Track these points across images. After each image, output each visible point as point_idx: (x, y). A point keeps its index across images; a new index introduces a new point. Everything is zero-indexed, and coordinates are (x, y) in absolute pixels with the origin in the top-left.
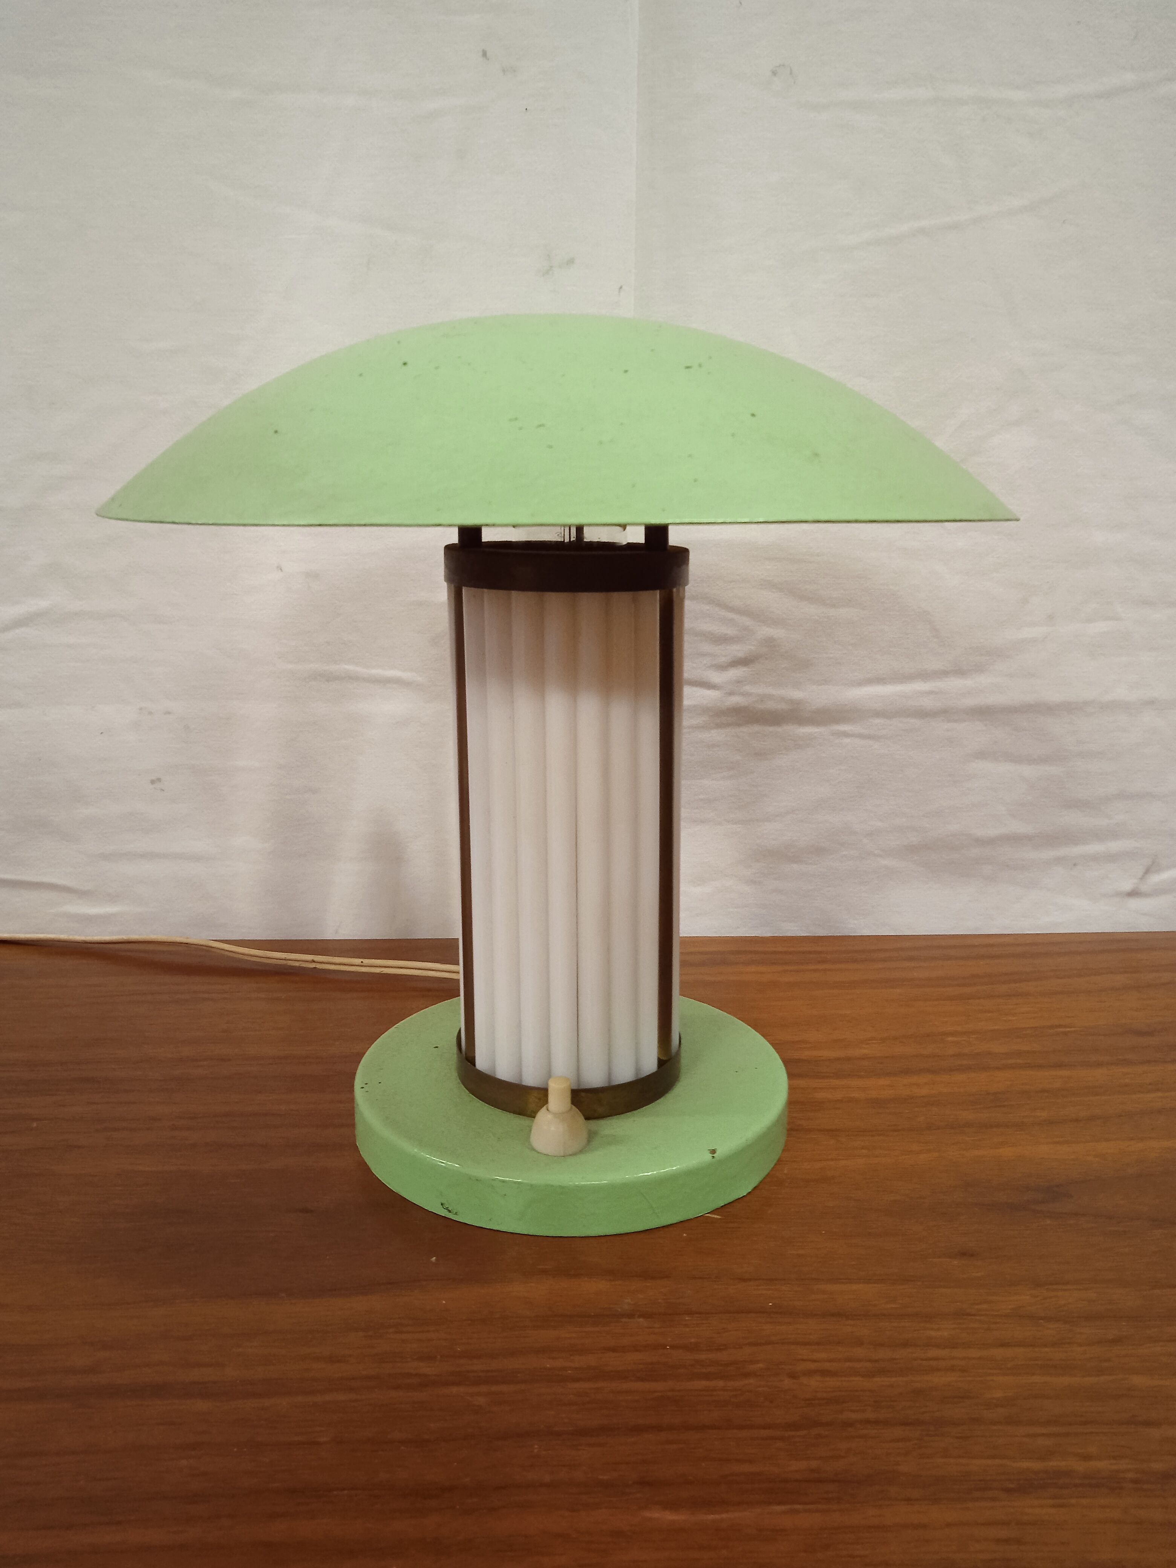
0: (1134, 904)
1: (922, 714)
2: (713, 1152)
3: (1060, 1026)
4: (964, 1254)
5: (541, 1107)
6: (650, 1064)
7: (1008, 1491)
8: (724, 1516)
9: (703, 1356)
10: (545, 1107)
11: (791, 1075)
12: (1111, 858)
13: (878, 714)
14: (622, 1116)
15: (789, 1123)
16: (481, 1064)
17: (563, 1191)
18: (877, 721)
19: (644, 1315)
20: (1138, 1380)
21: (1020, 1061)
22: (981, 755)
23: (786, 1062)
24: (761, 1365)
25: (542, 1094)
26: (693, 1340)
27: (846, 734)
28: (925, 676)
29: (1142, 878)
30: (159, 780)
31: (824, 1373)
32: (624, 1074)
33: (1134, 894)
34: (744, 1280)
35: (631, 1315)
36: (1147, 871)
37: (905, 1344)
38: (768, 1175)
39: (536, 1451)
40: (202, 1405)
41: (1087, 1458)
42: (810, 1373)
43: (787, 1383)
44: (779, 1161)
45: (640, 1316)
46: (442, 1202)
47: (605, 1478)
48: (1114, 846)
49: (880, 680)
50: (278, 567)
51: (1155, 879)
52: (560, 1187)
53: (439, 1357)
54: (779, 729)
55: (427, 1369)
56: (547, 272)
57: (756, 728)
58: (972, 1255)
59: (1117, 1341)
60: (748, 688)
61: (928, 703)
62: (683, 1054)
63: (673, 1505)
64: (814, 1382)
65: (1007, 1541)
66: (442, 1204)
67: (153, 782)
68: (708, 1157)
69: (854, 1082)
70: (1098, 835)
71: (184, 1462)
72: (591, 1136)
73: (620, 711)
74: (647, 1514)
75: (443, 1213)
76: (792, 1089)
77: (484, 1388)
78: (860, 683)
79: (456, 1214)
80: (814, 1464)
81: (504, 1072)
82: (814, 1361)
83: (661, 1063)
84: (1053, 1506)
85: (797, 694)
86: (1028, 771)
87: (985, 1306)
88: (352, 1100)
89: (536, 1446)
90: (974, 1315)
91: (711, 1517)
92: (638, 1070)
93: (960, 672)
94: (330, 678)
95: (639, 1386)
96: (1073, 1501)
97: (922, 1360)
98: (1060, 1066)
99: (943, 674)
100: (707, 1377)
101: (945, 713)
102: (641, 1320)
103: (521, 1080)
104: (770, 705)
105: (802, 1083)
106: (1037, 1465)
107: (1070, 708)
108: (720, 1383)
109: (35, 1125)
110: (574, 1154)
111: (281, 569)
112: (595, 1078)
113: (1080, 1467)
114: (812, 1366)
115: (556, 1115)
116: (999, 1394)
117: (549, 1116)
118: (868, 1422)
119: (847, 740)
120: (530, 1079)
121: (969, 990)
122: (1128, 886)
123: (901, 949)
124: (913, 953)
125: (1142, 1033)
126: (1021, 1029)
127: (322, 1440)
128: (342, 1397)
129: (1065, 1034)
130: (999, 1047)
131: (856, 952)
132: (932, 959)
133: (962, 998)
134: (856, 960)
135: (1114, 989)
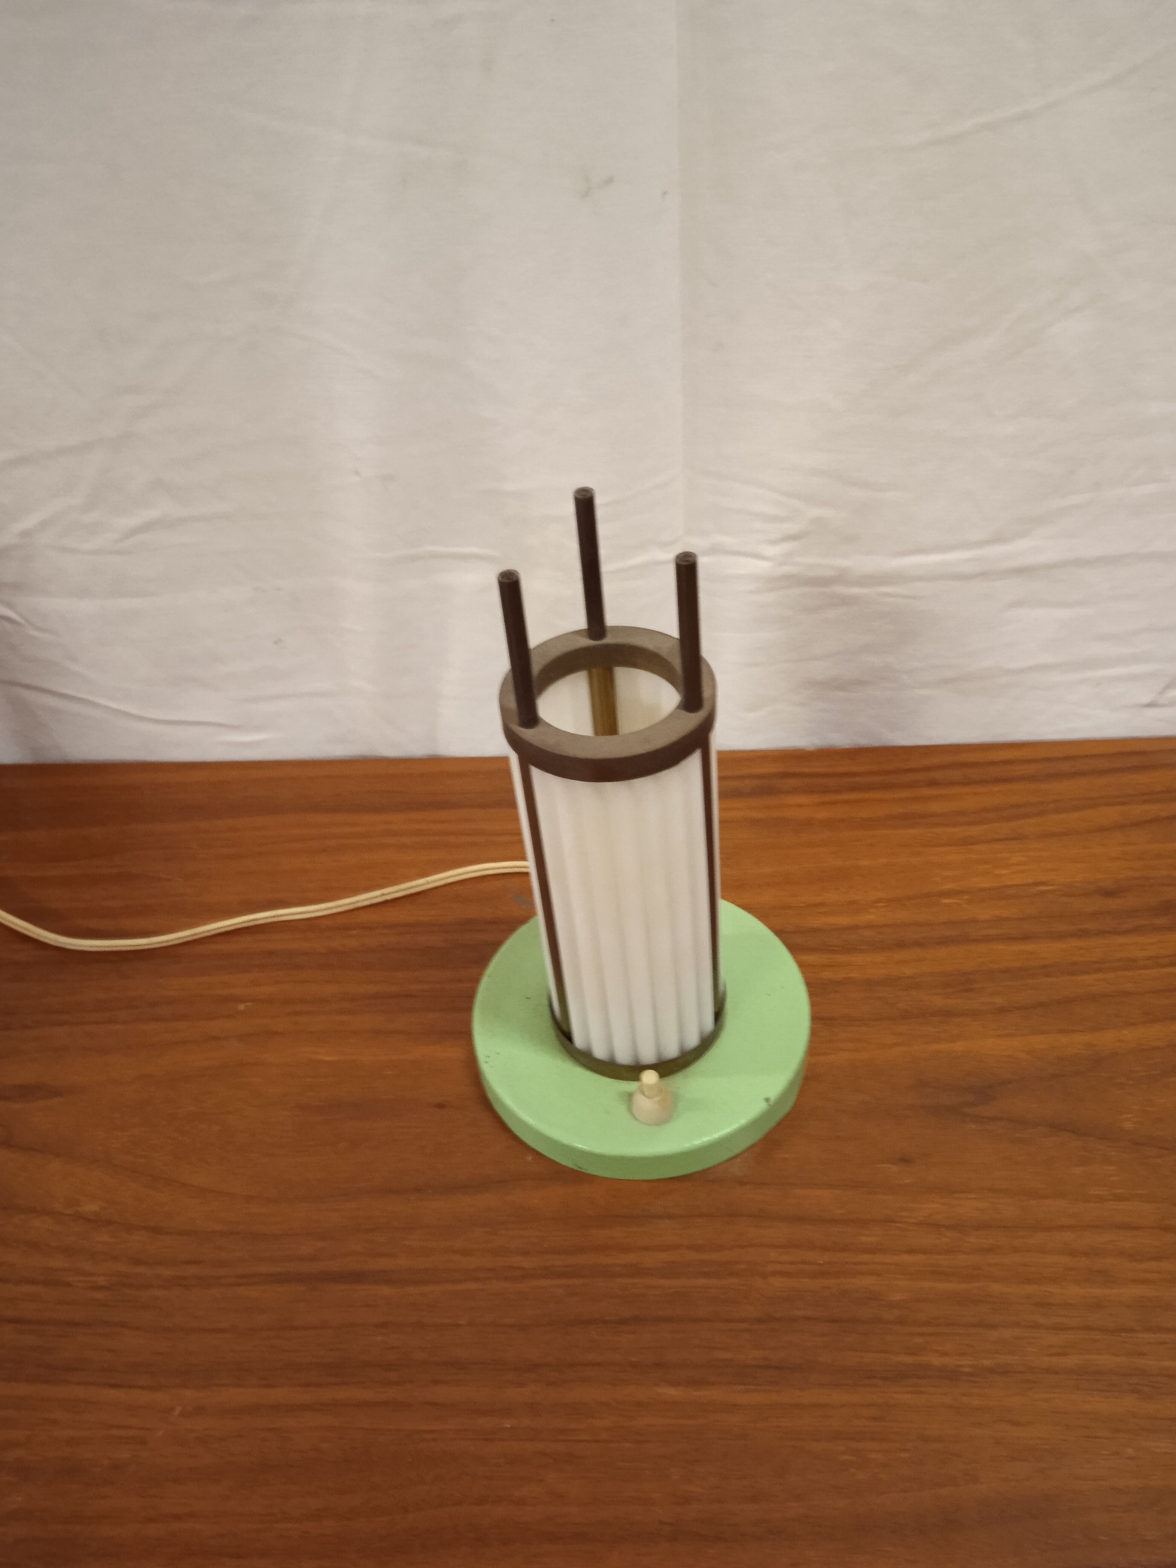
0: (1152, 713)
3: (1041, 883)
4: (905, 1160)
7: (885, 1379)
20: (996, 1288)
22: (1016, 604)
24: (743, 1266)
26: (700, 1242)
29: (1162, 693)
31: (783, 1273)
36: (1167, 689)
39: (593, 1336)
40: (386, 1291)
42: (774, 1274)
43: (759, 1282)
47: (635, 1360)
50: (355, 472)
53: (533, 1253)
56: (587, 193)
58: (908, 1162)
59: (991, 1250)
60: (798, 559)
61: (968, 567)
63: (674, 1384)
64: (777, 1282)
67: (276, 643)
69: (857, 959)
78: (903, 555)
80: (767, 1353)
82: (779, 1263)
84: (912, 1395)
86: (1059, 614)
87: (904, 1214)
89: (593, 1332)
90: (897, 1222)
91: (697, 1393)
95: (662, 1282)
96: (927, 1391)
97: (853, 1264)
99: (986, 543)
100: (706, 1275)
102: (668, 1221)
106: (908, 1359)
111: (359, 474)
113: (936, 1361)
114: (777, 1267)
116: (897, 1297)
118: (807, 1318)
121: (975, 831)
122: (1147, 699)
123: (927, 769)
124: (937, 775)
125: (1108, 894)
126: (1008, 886)
127: (463, 1322)
128: (472, 1286)
129: (1042, 893)
130: (983, 913)
131: (888, 773)
132: (953, 783)
133: (966, 842)
134: (885, 787)
135: (1101, 829)
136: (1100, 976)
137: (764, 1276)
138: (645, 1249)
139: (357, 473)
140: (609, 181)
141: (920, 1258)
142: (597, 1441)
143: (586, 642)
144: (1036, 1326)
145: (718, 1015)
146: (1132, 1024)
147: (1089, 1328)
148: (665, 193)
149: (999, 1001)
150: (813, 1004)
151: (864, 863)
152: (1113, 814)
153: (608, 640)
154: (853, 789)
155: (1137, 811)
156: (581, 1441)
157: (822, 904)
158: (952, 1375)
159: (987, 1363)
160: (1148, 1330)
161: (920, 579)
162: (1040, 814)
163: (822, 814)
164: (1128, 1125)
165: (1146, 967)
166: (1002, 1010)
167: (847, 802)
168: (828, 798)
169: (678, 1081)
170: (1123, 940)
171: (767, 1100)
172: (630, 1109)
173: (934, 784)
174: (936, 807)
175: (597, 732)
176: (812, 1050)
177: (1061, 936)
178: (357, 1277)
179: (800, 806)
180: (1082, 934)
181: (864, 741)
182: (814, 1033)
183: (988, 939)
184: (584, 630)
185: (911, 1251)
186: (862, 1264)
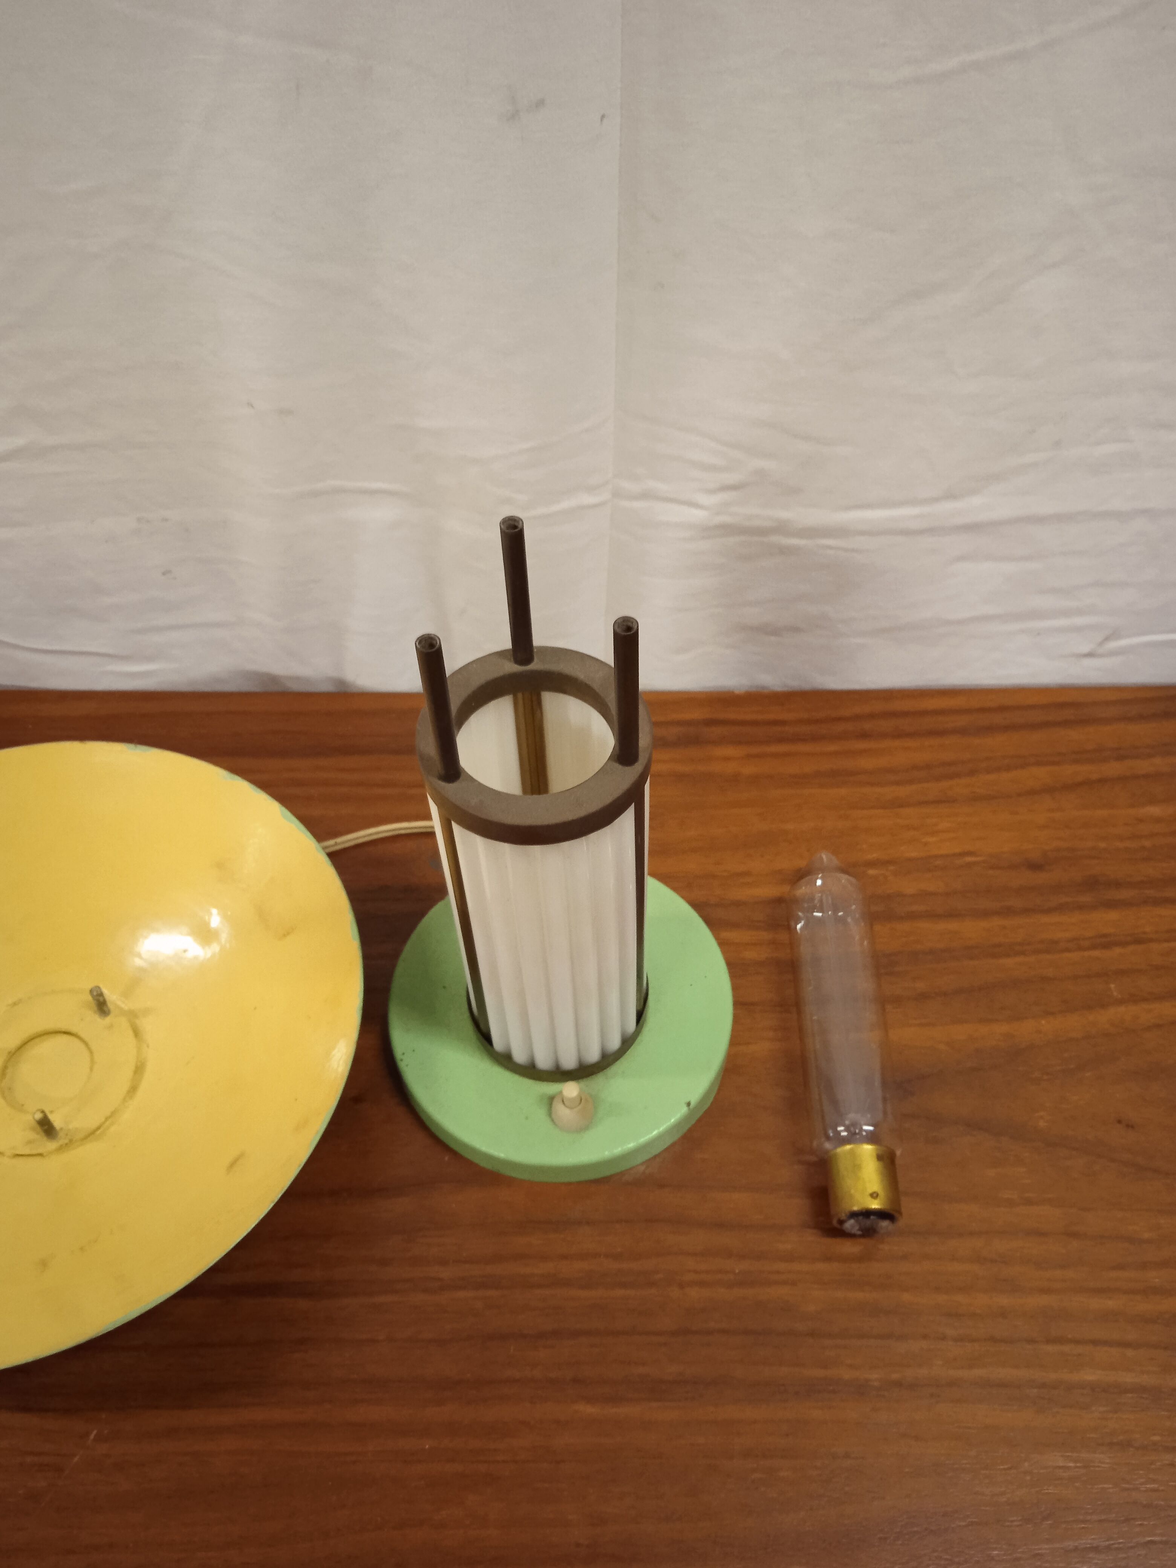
0: (1087, 662)
1: (907, 530)
18: (863, 538)
22: (962, 558)
24: (661, 1275)
27: (831, 545)
28: (915, 501)
29: (1101, 644)
30: (169, 572)
33: (1090, 655)
36: (1107, 639)
41: (854, 1368)
42: (691, 1284)
49: (869, 504)
50: (248, 403)
51: (1113, 645)
54: (765, 540)
56: (514, 116)
60: (735, 509)
61: (915, 522)
64: (695, 1293)
67: (164, 574)
74: (576, 1407)
77: (481, 1293)
78: (848, 508)
82: (697, 1272)
85: (784, 514)
86: (1007, 567)
91: (614, 1410)
93: (950, 496)
94: (316, 494)
99: (936, 500)
101: (931, 531)
104: (756, 522)
111: (253, 407)
114: (695, 1277)
116: (811, 1308)
121: (903, 791)
122: (1086, 649)
123: (857, 718)
124: (868, 726)
125: (1035, 866)
126: (936, 857)
129: (969, 865)
130: (909, 886)
131: (817, 721)
132: (884, 736)
133: (897, 804)
134: (815, 738)
135: (1032, 792)
136: (1020, 959)
137: (681, 1286)
138: (564, 1257)
139: (251, 405)
140: (540, 103)
142: (516, 1462)
143: (511, 667)
144: (944, 1338)
145: (640, 1015)
146: (1052, 1014)
147: (993, 1340)
148: (603, 117)
149: (921, 986)
150: (735, 988)
151: (789, 826)
152: (1040, 775)
153: (535, 666)
154: (781, 740)
155: (1069, 772)
157: (747, 874)
158: (861, 1390)
159: (895, 1376)
160: (1049, 1341)
161: (863, 533)
162: (972, 773)
163: (749, 769)
164: (1042, 1124)
165: (1068, 950)
166: (923, 997)
167: (776, 756)
168: (755, 750)
169: (598, 1082)
170: (1045, 919)
171: (689, 1104)
172: (550, 1113)
173: (864, 735)
174: (866, 763)
175: (525, 791)
176: (735, 1040)
177: (986, 914)
179: (727, 759)
180: (1008, 912)
181: (794, 684)
182: (737, 1020)
183: (912, 916)
184: (510, 649)
186: (778, 1272)
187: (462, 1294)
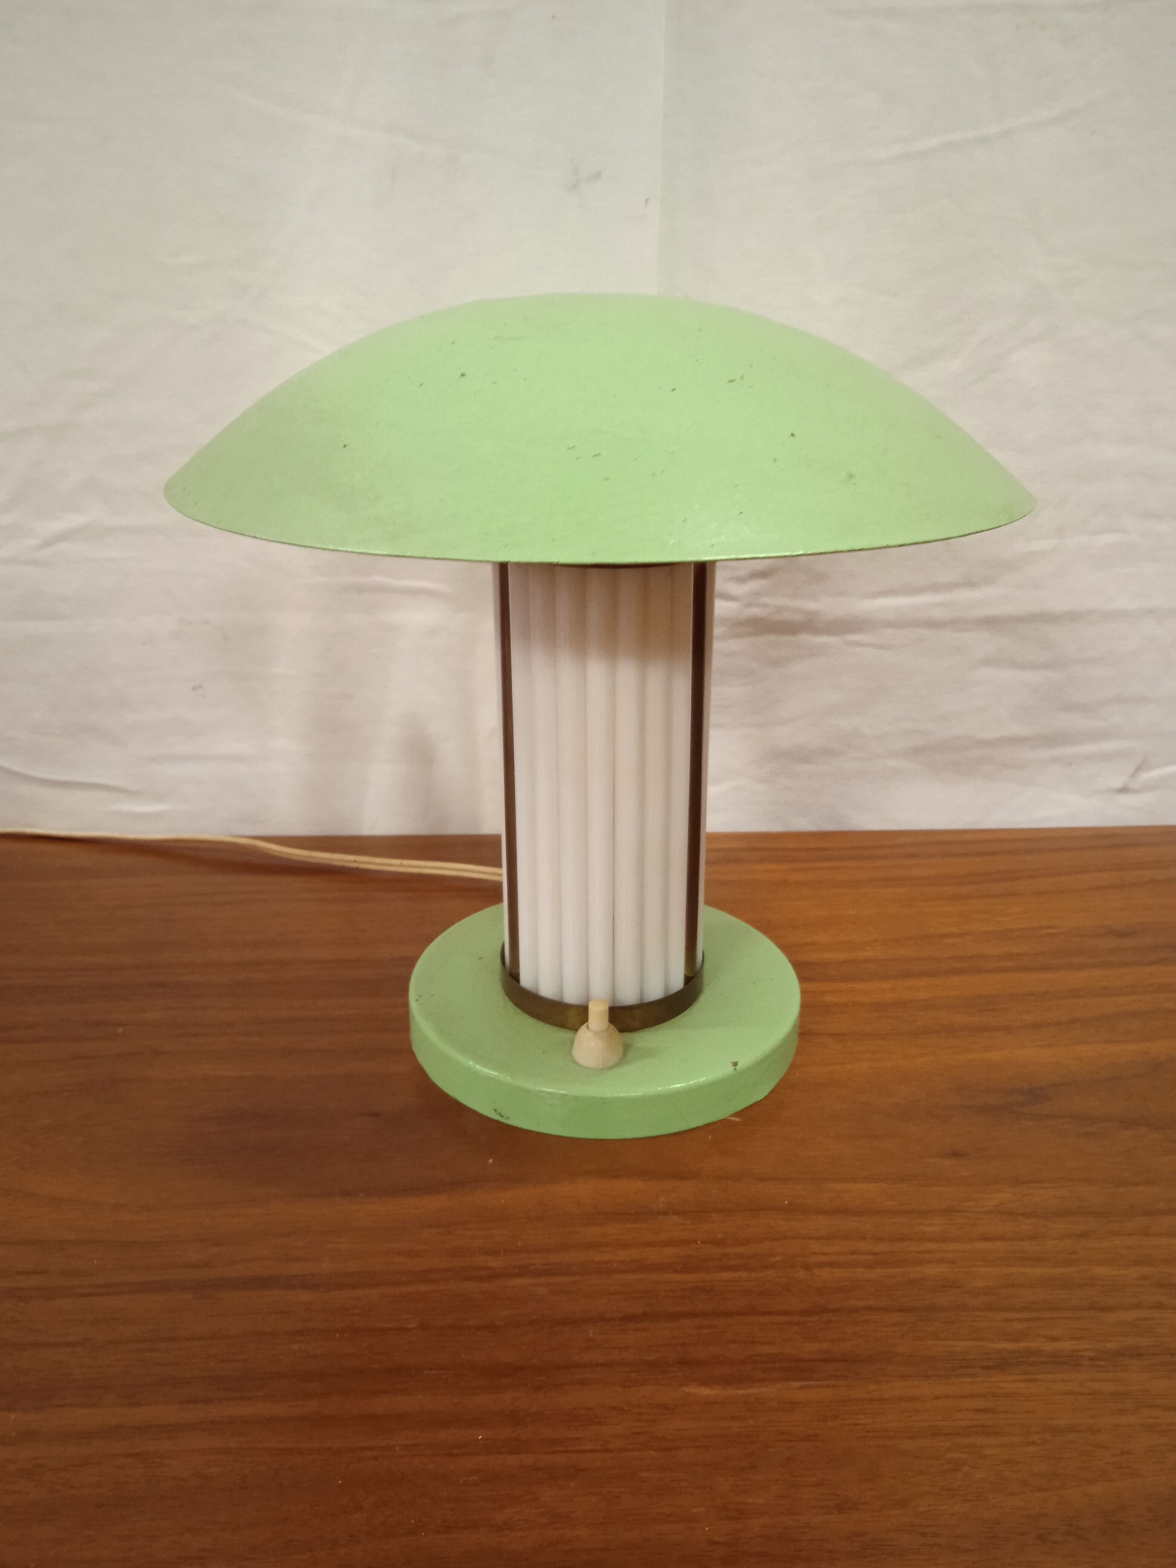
0: (1126, 799)
1: (932, 624)
2: (735, 1064)
3: (1047, 927)
4: (956, 1154)
5: (582, 1024)
6: (677, 982)
8: (750, 1391)
9: (729, 1250)
10: (585, 1024)
11: (802, 979)
12: (1106, 757)
13: (890, 625)
14: (652, 1028)
15: (800, 1028)
16: (526, 980)
17: (603, 1102)
18: (889, 631)
19: (677, 1213)
20: (1100, 1271)
21: (1010, 964)
22: (987, 662)
23: (797, 966)
24: (778, 1258)
25: (581, 1013)
26: (720, 1236)
27: (858, 644)
28: (936, 588)
29: (1133, 775)
30: (200, 687)
31: (832, 1264)
32: (655, 992)
33: (1124, 790)
34: (763, 1180)
35: (665, 1213)
36: (1138, 769)
37: (903, 1239)
38: (782, 1080)
39: (591, 1335)
40: (304, 1296)
41: (1054, 1339)
42: (821, 1265)
43: (802, 1274)
44: (793, 1066)
45: (674, 1214)
46: (495, 1108)
47: (650, 1358)
48: (1108, 746)
49: (893, 592)
51: (1145, 776)
52: (600, 1098)
53: (502, 1252)
54: (794, 639)
55: (495, 1263)
56: (575, 186)
57: (772, 638)
58: (961, 1156)
59: (1084, 1235)
60: (765, 600)
61: (938, 614)
62: (707, 965)
64: (825, 1273)
65: (984, 1411)
66: (495, 1110)
67: (194, 688)
68: (730, 1069)
69: (859, 986)
70: (1095, 736)
71: (296, 1347)
72: (627, 1048)
73: (656, 675)
74: (687, 1390)
75: (496, 1117)
76: (804, 993)
77: (543, 1280)
79: (508, 1118)
80: (825, 1346)
81: (547, 990)
82: (824, 1254)
83: (688, 980)
84: (1025, 1381)
85: (811, 605)
86: (1030, 677)
87: (970, 1204)
88: (406, 1005)
89: (591, 1331)
90: (963, 1212)
91: (741, 1392)
92: (667, 987)
93: (970, 584)
94: (361, 589)
95: (675, 1277)
96: (1040, 1376)
97: (917, 1252)
98: (1047, 968)
99: (954, 586)
101: (954, 624)
102: (675, 1217)
103: (562, 997)
104: (787, 616)
105: (811, 986)
107: (1074, 617)
108: (744, 1274)
109: (120, 1030)
110: (612, 1067)
112: (628, 996)
113: (1047, 1347)
114: (823, 1259)
115: (596, 1033)
116: (980, 1284)
117: (589, 1034)
118: (870, 1308)
119: (859, 650)
120: (571, 996)
122: (1119, 782)
123: (902, 846)
124: (914, 850)
125: (1123, 935)
126: (1013, 930)
127: (410, 1326)
128: (423, 1288)
129: (1051, 935)
130: (991, 950)
131: (861, 848)
132: (931, 856)
133: (959, 897)
136: (1134, 997)
137: (807, 1267)
138: (650, 1244)
140: (597, 176)
141: (1001, 1245)
142: (607, 1451)
144: (1161, 1306)
145: (691, 980)
151: (851, 913)
156: (585, 1451)
157: (811, 944)
159: (1112, 1346)
163: (797, 877)
166: (1035, 1026)
167: (822, 868)
174: (918, 873)
177: (1082, 967)
178: (265, 1283)
180: (1105, 965)
183: (1003, 970)
185: (986, 1238)
186: (928, 1252)
187: (518, 1281)
